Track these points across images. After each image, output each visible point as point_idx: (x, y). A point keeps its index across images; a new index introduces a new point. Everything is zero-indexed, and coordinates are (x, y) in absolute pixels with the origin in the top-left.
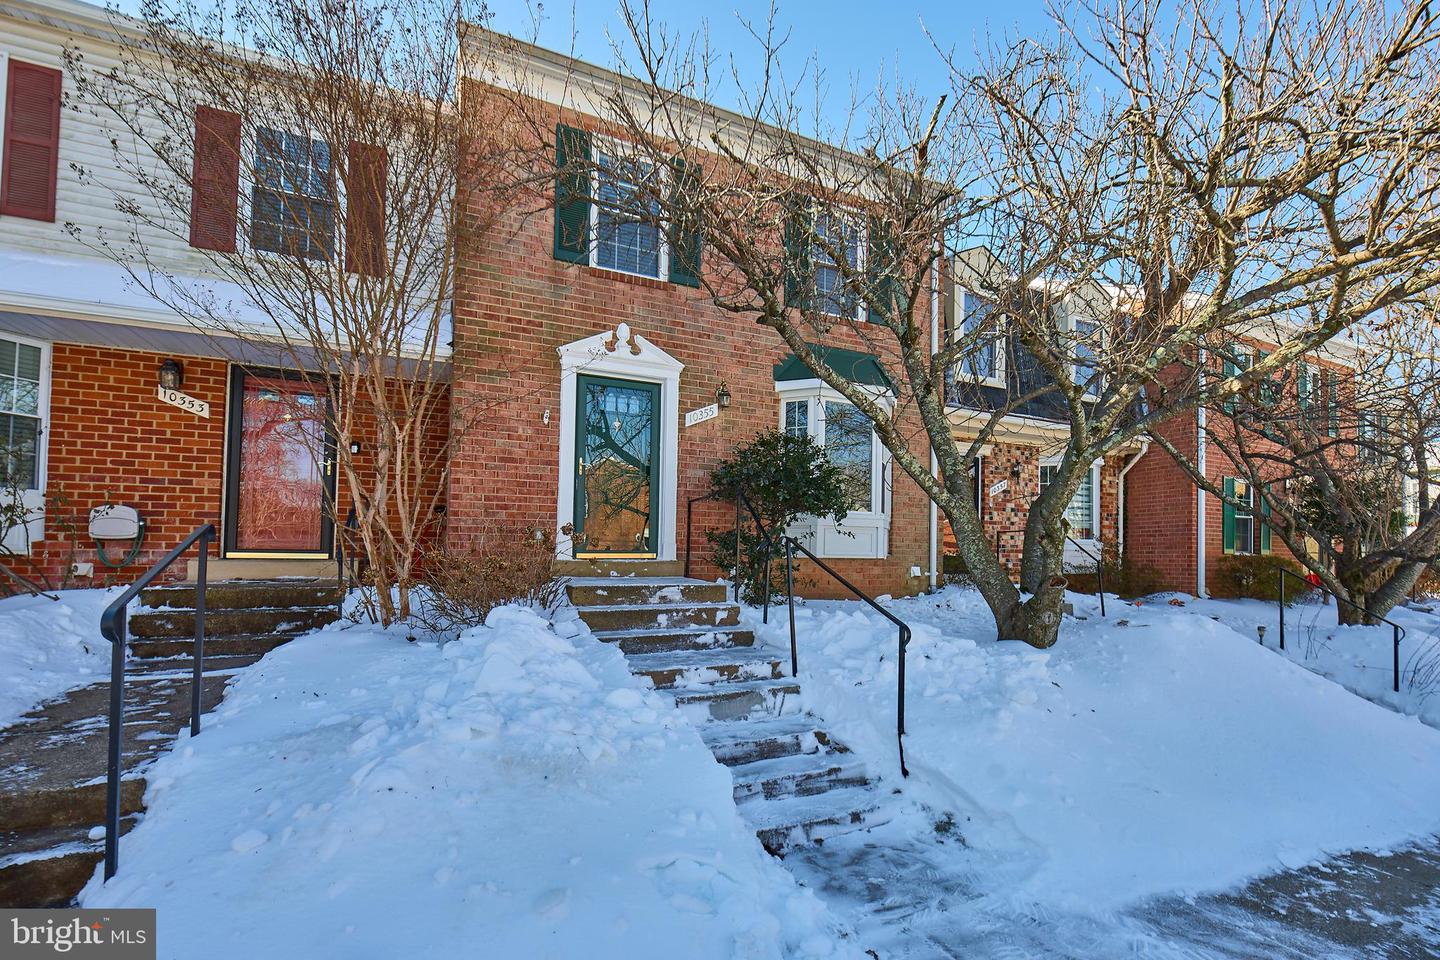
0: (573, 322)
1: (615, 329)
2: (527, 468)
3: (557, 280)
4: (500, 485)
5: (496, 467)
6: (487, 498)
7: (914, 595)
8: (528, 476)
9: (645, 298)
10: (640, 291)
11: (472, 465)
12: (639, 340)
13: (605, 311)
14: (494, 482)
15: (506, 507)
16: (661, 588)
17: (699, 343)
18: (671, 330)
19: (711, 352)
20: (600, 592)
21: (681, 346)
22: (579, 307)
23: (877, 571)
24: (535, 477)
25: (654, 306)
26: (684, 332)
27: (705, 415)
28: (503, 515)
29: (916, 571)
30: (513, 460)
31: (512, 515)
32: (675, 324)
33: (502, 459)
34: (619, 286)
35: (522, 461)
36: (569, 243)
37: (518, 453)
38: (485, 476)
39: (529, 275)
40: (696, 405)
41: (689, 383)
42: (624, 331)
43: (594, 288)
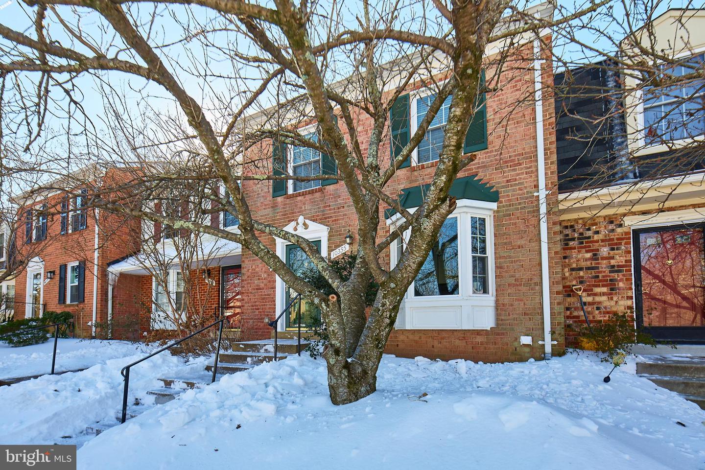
0: (280, 223)
1: (297, 220)
2: (266, 292)
3: (274, 206)
4: (256, 300)
5: (255, 293)
6: (252, 306)
7: (522, 359)
8: (265, 295)
9: (310, 199)
10: (308, 197)
11: (247, 293)
12: (307, 222)
13: (293, 213)
14: (255, 299)
15: (258, 309)
16: (265, 345)
17: (339, 212)
18: (323, 211)
19: (345, 215)
20: (241, 346)
21: (328, 218)
22: (283, 215)
23: (479, 339)
24: (268, 295)
25: (315, 202)
26: (330, 210)
27: (341, 251)
28: (257, 312)
29: (526, 340)
30: (260, 289)
31: (260, 312)
32: (325, 207)
33: (257, 289)
34: (299, 198)
35: (263, 289)
36: (279, 188)
37: (262, 285)
38: (251, 296)
39: (264, 209)
40: (337, 246)
41: (333, 236)
42: (301, 219)
43: (289, 204)
